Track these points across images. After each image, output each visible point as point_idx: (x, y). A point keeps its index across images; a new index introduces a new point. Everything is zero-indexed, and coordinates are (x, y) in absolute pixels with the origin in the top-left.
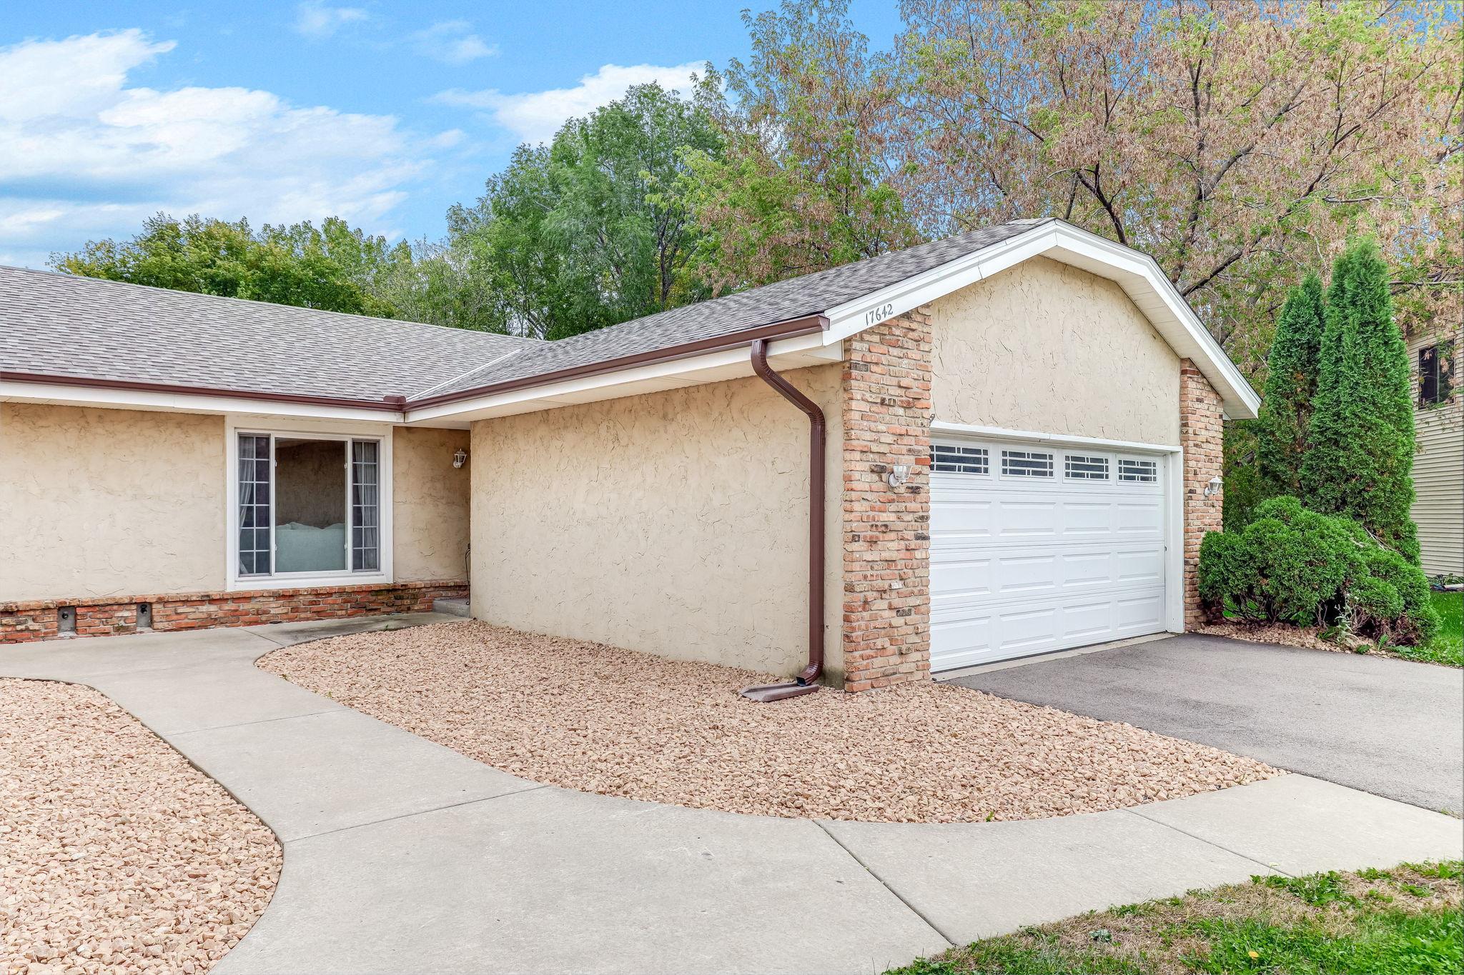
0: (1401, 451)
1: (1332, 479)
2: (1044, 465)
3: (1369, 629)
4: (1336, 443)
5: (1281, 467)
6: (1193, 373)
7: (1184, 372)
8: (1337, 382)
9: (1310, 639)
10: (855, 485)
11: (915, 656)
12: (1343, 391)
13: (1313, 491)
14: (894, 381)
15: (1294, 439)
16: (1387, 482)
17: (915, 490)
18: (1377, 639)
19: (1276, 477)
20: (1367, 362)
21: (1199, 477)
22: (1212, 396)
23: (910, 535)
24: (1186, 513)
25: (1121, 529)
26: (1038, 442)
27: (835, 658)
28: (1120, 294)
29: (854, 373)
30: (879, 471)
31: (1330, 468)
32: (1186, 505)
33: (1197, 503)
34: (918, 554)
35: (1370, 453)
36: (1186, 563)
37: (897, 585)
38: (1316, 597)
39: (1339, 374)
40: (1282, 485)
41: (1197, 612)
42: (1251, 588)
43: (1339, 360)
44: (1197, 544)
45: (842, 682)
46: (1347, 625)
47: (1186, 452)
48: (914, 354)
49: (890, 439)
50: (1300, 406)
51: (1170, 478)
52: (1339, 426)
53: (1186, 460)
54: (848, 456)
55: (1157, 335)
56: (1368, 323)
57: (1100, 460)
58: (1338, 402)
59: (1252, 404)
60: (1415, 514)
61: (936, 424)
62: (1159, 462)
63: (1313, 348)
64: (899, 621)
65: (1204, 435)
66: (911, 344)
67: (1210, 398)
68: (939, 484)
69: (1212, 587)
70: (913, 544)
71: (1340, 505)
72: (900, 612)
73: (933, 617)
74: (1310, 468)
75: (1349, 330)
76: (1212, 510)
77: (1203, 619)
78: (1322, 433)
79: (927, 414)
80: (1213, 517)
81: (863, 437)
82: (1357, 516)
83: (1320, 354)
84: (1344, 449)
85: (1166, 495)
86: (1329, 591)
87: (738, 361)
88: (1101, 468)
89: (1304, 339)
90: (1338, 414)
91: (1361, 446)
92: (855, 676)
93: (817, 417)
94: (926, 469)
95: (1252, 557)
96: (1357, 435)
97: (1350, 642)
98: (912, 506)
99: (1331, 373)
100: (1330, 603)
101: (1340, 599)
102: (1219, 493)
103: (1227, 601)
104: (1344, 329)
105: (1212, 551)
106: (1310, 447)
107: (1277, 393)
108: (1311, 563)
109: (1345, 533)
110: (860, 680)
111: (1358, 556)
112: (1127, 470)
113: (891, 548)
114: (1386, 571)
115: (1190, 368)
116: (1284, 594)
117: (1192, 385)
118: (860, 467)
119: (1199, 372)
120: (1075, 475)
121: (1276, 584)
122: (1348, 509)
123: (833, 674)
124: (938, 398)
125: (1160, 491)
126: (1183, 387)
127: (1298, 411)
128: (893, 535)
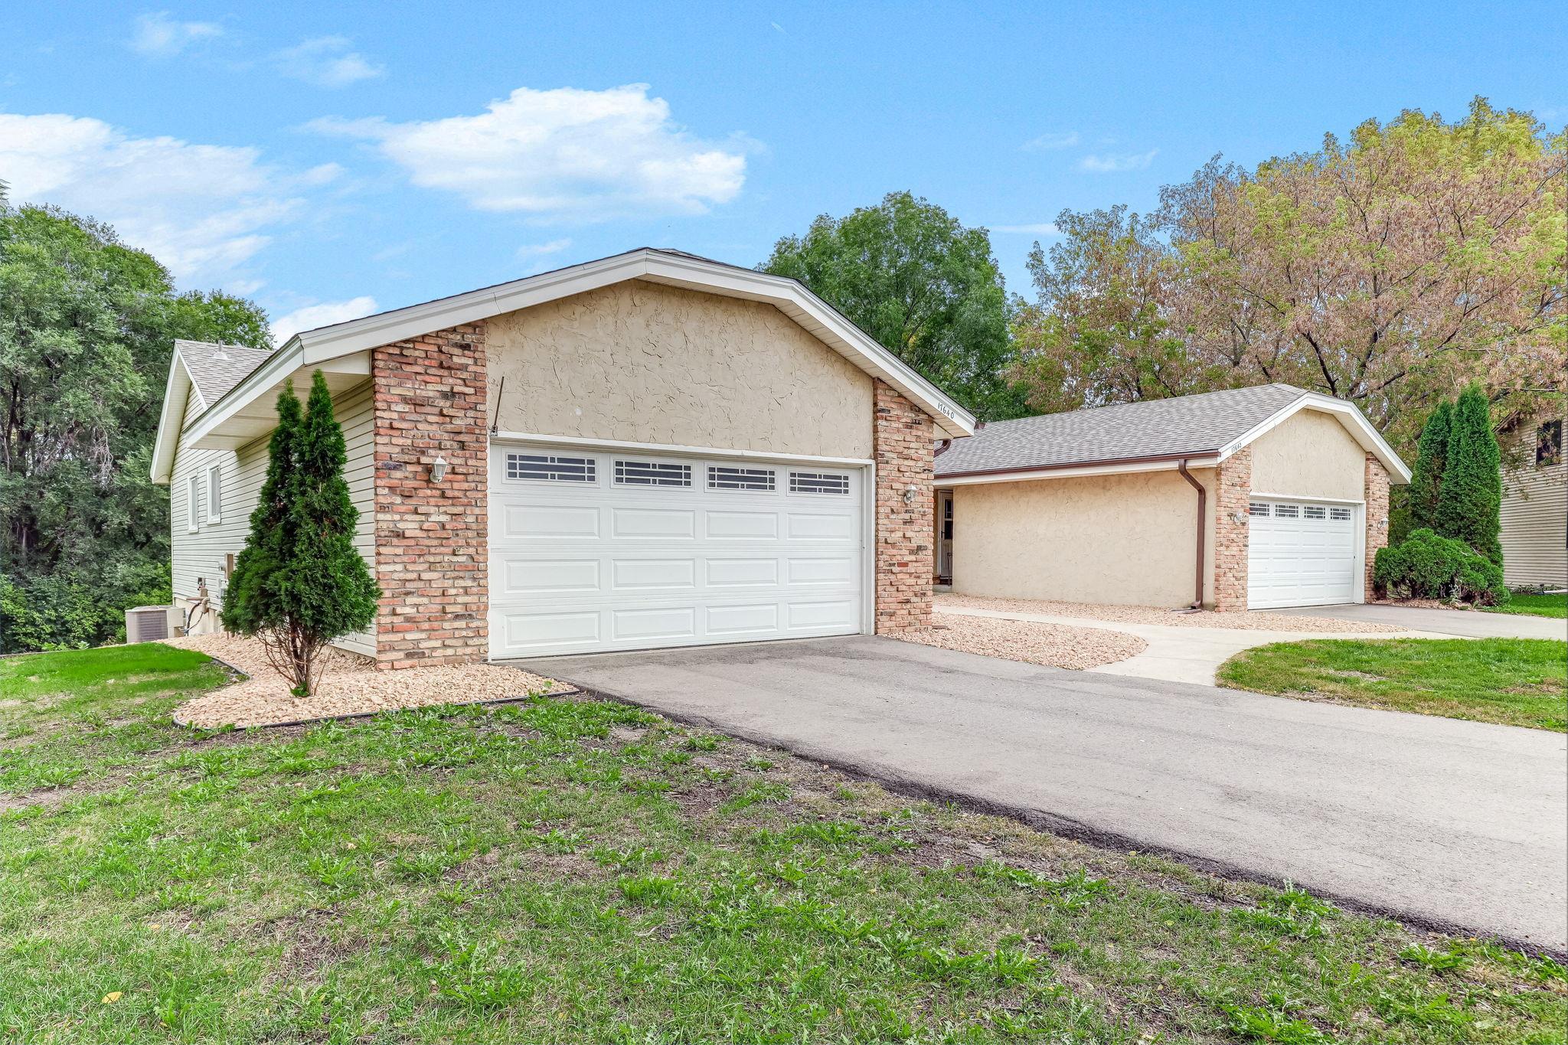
0: (1492, 503)
1: (1453, 519)
2: (1294, 512)
3: (1468, 598)
4: (1456, 499)
5: (1423, 512)
6: (1373, 459)
7: (1367, 459)
8: (1457, 464)
9: (1436, 603)
10: (1222, 521)
11: (1242, 599)
12: (1460, 469)
13: (1442, 526)
14: (1237, 475)
15: (1432, 496)
16: (1483, 521)
17: (1243, 524)
18: (1472, 603)
19: (1420, 518)
20: (1474, 455)
21: (1375, 518)
22: (1384, 472)
23: (1241, 544)
24: (1367, 537)
25: (1332, 545)
26: (1294, 500)
27: (1209, 597)
28: (1335, 420)
29: (1223, 472)
30: (1230, 515)
31: (1452, 513)
32: (1367, 533)
33: (1373, 532)
34: (1244, 553)
35: (1475, 505)
36: (1366, 565)
37: (1236, 566)
38: (1439, 581)
39: (1458, 460)
40: (1422, 521)
41: (1372, 593)
42: (1404, 577)
43: (1458, 452)
44: (1373, 553)
45: (1214, 608)
46: (1456, 595)
47: (1368, 503)
48: (1244, 462)
49: (1234, 501)
50: (1435, 478)
51: (1358, 518)
52: (1457, 490)
53: (1367, 508)
54: (1219, 509)
55: (1354, 440)
56: (1475, 433)
57: (1321, 509)
58: (1457, 476)
59: (1407, 475)
60: (1501, 538)
61: (1252, 494)
62: (1352, 509)
63: (1444, 444)
64: (1236, 583)
65: (1378, 494)
66: (1244, 458)
67: (1383, 473)
68: (1254, 521)
69: (1381, 578)
70: (1243, 548)
71: (1457, 533)
72: (1237, 579)
73: (1249, 584)
74: (1441, 513)
75: (1465, 436)
76: (1382, 536)
77: (1375, 596)
78: (1447, 493)
79: (1249, 489)
80: (1383, 540)
81: (1225, 500)
82: (1466, 540)
83: (1448, 449)
84: (1460, 502)
85: (1355, 527)
86: (1446, 578)
87: (1174, 465)
88: (1321, 513)
89: (1439, 439)
90: (1457, 483)
91: (1470, 501)
92: (1221, 605)
93: (1202, 491)
94: (1248, 514)
95: (1405, 561)
96: (1468, 495)
97: (1457, 605)
98: (1243, 531)
99: (1454, 459)
100: (1447, 584)
101: (1452, 582)
102: (1386, 526)
103: (1389, 586)
104: (1462, 435)
105: (1381, 558)
106: (1441, 501)
107: (1422, 469)
108: (1437, 563)
109: (1457, 548)
110: (1222, 606)
111: (1464, 560)
112: (1335, 514)
113: (1234, 550)
114: (1478, 567)
115: (1371, 457)
116: (1421, 580)
117: (1372, 466)
118: (1224, 513)
119: (1376, 459)
120: (1308, 517)
121: (1417, 574)
122: (1461, 536)
123: (1208, 605)
124: (1253, 482)
125: (1352, 525)
126: (1367, 468)
127: (1435, 480)
128: (1235, 544)
